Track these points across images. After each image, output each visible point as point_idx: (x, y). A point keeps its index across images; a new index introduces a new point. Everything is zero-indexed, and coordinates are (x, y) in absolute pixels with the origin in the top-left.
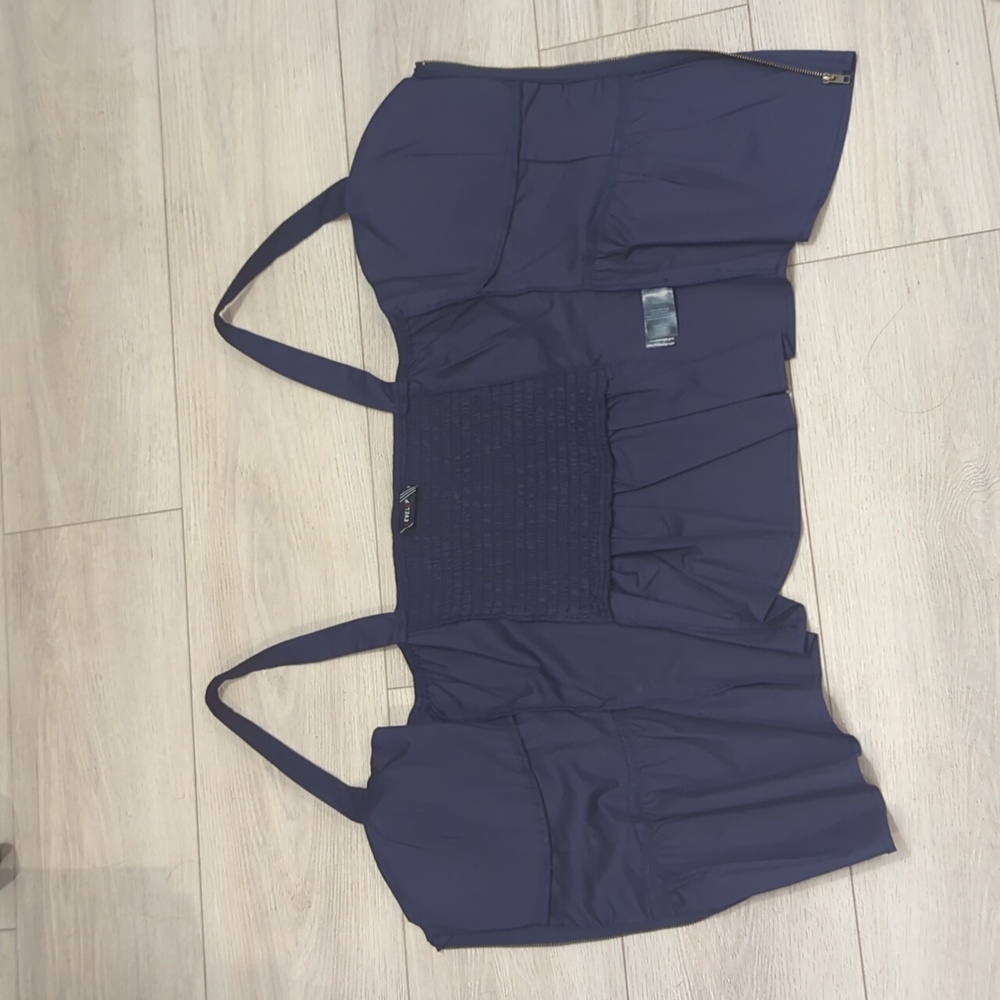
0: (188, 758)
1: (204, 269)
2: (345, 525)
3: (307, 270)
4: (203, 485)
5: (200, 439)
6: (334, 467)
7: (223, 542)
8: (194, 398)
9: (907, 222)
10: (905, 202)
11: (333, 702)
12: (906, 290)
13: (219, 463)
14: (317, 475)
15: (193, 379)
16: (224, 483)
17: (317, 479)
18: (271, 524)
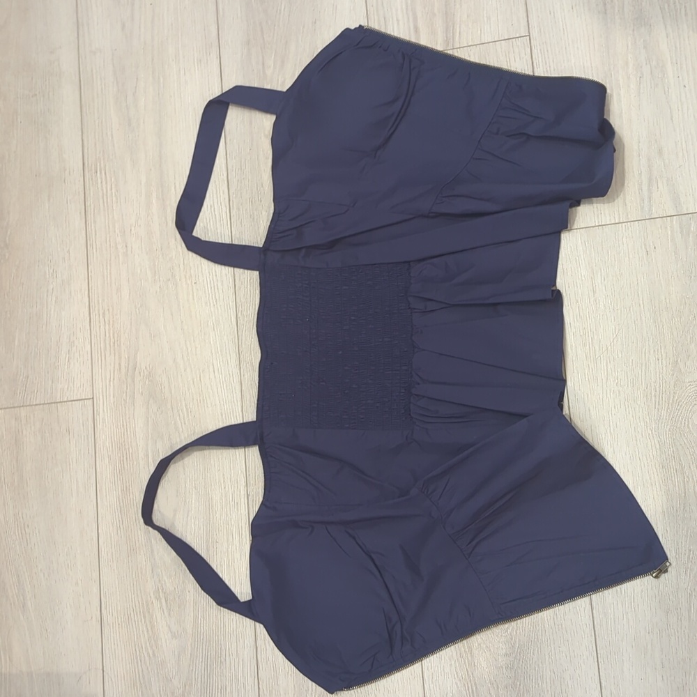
0: (95, 590)
1: (113, 217)
2: (220, 414)
4: (110, 381)
5: (108, 346)
6: (211, 370)
7: (125, 425)
8: (104, 314)
9: (646, 201)
10: (645, 188)
12: (645, 253)
13: (123, 365)
14: (198, 376)
15: (103, 300)
16: (126, 380)
17: (198, 379)
18: (162, 412)
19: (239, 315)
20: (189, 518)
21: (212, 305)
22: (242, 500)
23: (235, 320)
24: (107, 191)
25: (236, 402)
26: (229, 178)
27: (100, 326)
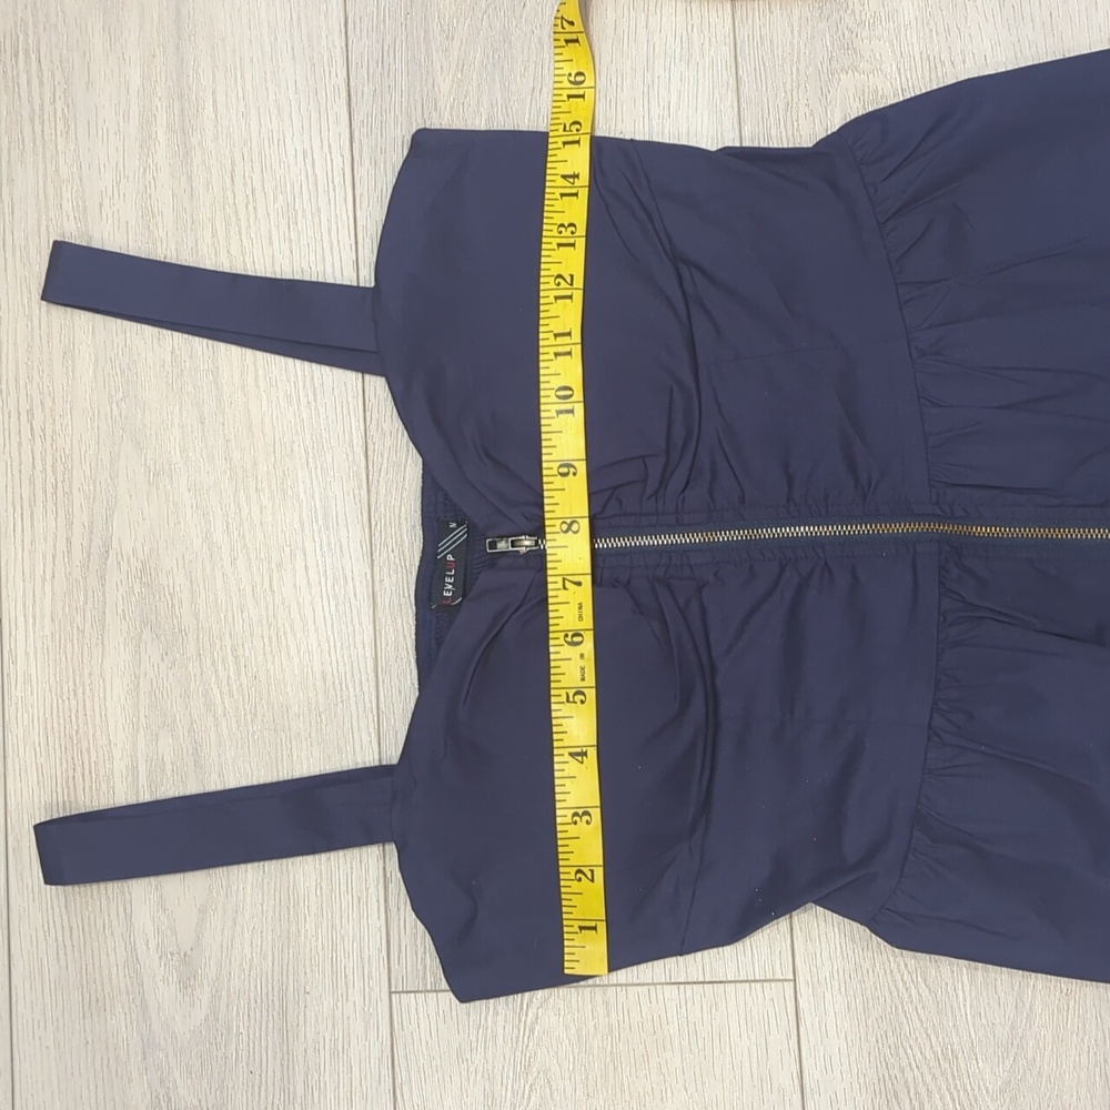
1: (57, 170)
2: (319, 676)
3: (258, 186)
4: (44, 580)
5: (40, 494)
6: (299, 565)
7: (80, 691)
8: (30, 412)
11: (284, 1012)
13: (76, 540)
14: (266, 579)
15: (30, 378)
16: (85, 578)
17: (267, 585)
18: (174, 663)
19: (372, 428)
20: (239, 929)
21: (303, 401)
22: (372, 890)
23: (361, 442)
24: (42, 109)
25: (359, 646)
26: (352, 84)
27: (20, 444)
